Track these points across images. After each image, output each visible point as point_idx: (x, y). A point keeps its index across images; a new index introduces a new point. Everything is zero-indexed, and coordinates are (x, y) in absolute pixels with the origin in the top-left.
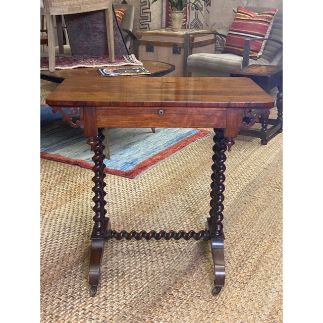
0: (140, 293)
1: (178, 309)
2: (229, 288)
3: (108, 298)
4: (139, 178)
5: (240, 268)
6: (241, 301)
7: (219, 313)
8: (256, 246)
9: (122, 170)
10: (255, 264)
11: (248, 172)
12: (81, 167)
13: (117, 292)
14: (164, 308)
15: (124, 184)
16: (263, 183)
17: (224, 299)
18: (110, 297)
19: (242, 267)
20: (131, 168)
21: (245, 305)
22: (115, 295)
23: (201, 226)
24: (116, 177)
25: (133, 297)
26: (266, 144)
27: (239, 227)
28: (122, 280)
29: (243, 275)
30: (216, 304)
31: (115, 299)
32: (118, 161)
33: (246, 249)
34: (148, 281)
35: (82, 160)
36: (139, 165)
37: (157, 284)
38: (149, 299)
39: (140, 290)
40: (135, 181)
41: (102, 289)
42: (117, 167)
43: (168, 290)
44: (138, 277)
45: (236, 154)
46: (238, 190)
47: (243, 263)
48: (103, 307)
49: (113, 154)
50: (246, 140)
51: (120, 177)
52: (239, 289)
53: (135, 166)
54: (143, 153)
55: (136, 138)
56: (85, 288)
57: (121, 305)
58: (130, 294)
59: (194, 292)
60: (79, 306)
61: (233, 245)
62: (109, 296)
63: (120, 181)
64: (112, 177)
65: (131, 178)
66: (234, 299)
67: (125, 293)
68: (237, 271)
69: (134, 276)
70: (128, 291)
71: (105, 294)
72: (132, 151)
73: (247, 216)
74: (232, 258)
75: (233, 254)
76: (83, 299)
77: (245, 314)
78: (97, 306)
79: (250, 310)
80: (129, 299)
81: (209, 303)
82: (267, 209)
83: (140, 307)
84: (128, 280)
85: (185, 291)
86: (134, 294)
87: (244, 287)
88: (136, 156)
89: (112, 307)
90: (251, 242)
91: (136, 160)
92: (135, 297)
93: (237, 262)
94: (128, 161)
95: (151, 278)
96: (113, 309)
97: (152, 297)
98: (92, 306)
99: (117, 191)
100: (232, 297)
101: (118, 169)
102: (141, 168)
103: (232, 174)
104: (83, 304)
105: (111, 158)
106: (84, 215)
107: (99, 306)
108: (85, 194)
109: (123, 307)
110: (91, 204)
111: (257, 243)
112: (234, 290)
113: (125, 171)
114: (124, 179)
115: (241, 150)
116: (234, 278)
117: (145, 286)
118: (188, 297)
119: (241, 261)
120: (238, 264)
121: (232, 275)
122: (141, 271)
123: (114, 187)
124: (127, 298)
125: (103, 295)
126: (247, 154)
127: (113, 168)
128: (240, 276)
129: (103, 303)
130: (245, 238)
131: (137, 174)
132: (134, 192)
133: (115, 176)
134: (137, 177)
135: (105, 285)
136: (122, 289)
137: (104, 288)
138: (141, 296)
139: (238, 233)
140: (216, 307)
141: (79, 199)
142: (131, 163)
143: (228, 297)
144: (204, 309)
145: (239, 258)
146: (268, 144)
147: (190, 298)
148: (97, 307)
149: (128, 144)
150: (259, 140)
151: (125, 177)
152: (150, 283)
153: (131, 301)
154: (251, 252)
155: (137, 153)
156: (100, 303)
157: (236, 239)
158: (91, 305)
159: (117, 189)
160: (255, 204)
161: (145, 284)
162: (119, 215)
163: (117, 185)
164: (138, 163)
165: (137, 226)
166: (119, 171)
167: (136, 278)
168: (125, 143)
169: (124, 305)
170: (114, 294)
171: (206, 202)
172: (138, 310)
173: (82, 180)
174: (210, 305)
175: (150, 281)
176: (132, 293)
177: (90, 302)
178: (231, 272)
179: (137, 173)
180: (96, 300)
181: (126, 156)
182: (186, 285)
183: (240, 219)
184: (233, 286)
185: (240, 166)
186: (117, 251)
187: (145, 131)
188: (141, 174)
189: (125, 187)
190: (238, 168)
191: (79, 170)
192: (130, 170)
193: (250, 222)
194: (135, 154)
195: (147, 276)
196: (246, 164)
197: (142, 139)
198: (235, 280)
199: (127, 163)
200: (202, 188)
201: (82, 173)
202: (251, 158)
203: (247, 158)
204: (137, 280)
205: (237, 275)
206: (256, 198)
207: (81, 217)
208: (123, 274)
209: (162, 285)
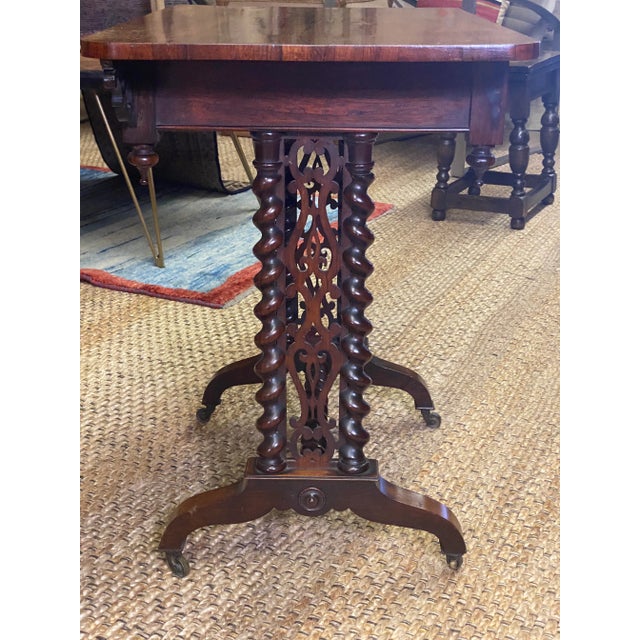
0: (254, 585)
1: (359, 627)
2: (486, 561)
3: (168, 604)
4: (236, 307)
5: (507, 510)
6: (525, 595)
7: (471, 633)
8: (539, 452)
9: (195, 289)
10: (544, 499)
11: (490, 287)
12: (94, 285)
13: (190, 585)
14: (321, 623)
15: (200, 321)
16: (529, 310)
17: (478, 594)
18: (173, 599)
19: (513, 506)
20: (215, 284)
21: (537, 607)
22: (186, 595)
23: (394, 411)
24: (180, 305)
25: (236, 597)
26: (522, 228)
27: (489, 410)
28: (204, 552)
29: (518, 527)
30: (460, 607)
31: (186, 607)
32: (183, 270)
33: (514, 463)
34: (273, 554)
35: (95, 270)
36: (234, 278)
37: (298, 558)
38: (278, 602)
39: (253, 579)
40: (226, 312)
41: (149, 580)
42: (181, 282)
43: (326, 574)
44: (246, 542)
45: (457, 251)
46: (473, 326)
47: (513, 497)
48: (154, 628)
49: (170, 257)
50: (475, 222)
51: (190, 306)
52: (514, 564)
53: (224, 279)
54: (241, 252)
55: (224, 222)
56: (103, 578)
57: (204, 622)
58: (227, 590)
59: (397, 576)
60: (88, 630)
61: (482, 452)
62: (169, 599)
63: (190, 313)
64: (170, 306)
65: (216, 308)
66: (505, 591)
67: (212, 587)
68: (500, 518)
69: (236, 541)
70: (221, 581)
71: (157, 593)
72: (216, 249)
73: (505, 384)
74: (483, 485)
75: (483, 474)
76: (98, 609)
77: (541, 631)
78: (137, 627)
79: (551, 620)
80: (224, 604)
81: (440, 606)
82: (550, 366)
83: (256, 623)
84: (220, 552)
85: (373, 576)
86: (238, 588)
87: (526, 559)
88: (227, 259)
89: (179, 628)
90: (526, 444)
91: (227, 267)
92: (241, 598)
93: (496, 495)
94: (209, 269)
95: (281, 545)
96: (182, 634)
97: (286, 594)
98: (123, 628)
99: (184, 337)
100: (500, 587)
101: (185, 288)
102: (238, 284)
103: (453, 292)
104: (97, 622)
105: (166, 264)
106: (102, 394)
107: (143, 626)
108: (103, 344)
109: (208, 626)
110: (118, 368)
111: (540, 445)
112: (502, 569)
113: (200, 291)
114: (198, 309)
115: (467, 241)
116: (496, 535)
117: (264, 566)
118: (383, 591)
119: (507, 492)
120: (500, 499)
121: (490, 528)
122: (253, 526)
123: (174, 329)
124: (220, 602)
125: (152, 597)
126: (482, 249)
127: (172, 286)
128: (511, 531)
129: (152, 619)
130: (508, 434)
131: (230, 296)
132: (224, 338)
133: (178, 303)
134: (229, 304)
135: (158, 570)
136: (204, 576)
137: (155, 576)
138: (255, 594)
139: (488, 424)
140: (460, 616)
141: (89, 356)
142: (215, 274)
143: (489, 586)
144: (429, 623)
145: (502, 485)
146: (527, 229)
147: (388, 594)
148: (136, 632)
149: (206, 235)
150: (507, 218)
151: (202, 305)
152: (279, 556)
153: (230, 610)
154: (529, 467)
155: (227, 252)
156: (146, 617)
157: (487, 438)
158: (120, 624)
159: (183, 331)
160: (520, 356)
161: (265, 561)
162: (191, 390)
163: (182, 323)
164: (231, 273)
165: (235, 416)
166: (186, 291)
167: (241, 545)
168: (198, 231)
169: (213, 622)
170: (183, 591)
171: (402, 356)
172: (250, 634)
173: (97, 313)
174: (442, 611)
175: (279, 552)
176: (233, 587)
177: (117, 617)
178: (485, 521)
179: (231, 294)
180: (134, 610)
181: (201, 259)
182: (373, 558)
183: (489, 391)
184: (498, 558)
185: (470, 275)
186: (186, 478)
187: (243, 207)
188: (240, 296)
189: (202, 327)
190: (465, 279)
191: (90, 293)
192: (212, 290)
193: (514, 398)
194: (223, 255)
195: (269, 538)
196: (482, 270)
197: (236, 224)
198: (501, 541)
199: (204, 274)
200: (388, 323)
201: (98, 300)
202: (494, 257)
203: (483, 258)
204: (243, 552)
205: (504, 528)
206: (519, 342)
207: (92, 400)
208: (204, 538)
209: (311, 562)
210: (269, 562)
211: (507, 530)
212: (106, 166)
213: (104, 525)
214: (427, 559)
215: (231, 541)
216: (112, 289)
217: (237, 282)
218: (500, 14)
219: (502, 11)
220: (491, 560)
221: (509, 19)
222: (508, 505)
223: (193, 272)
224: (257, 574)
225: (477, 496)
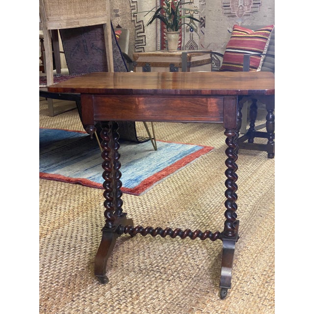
2: (258, 306)
4: (145, 195)
5: (267, 284)
9: (127, 187)
11: (259, 185)
12: (83, 185)
15: (130, 201)
19: (270, 283)
20: (136, 185)
26: (273, 158)
27: (258, 241)
28: (137, 301)
33: (270, 264)
34: (166, 302)
35: (83, 179)
36: (144, 181)
37: (177, 304)
39: (159, 313)
40: (141, 197)
43: (190, 311)
44: (155, 297)
45: (243, 168)
46: (251, 203)
47: (269, 279)
50: (252, 155)
52: (270, 307)
53: (140, 182)
54: (147, 170)
55: (138, 156)
61: (256, 259)
63: (126, 198)
65: (136, 195)
68: (264, 288)
69: (150, 297)
72: (135, 168)
73: (265, 229)
74: (256, 273)
75: (256, 269)
84: (144, 301)
85: (209, 311)
88: (140, 173)
91: (141, 177)
93: (262, 278)
94: (133, 178)
95: (170, 299)
101: (123, 186)
102: (146, 184)
106: (90, 234)
108: (89, 212)
110: (96, 222)
112: (264, 309)
113: (129, 188)
114: (129, 196)
115: (248, 164)
116: (262, 295)
117: (163, 308)
119: (266, 277)
120: (264, 280)
121: (259, 292)
122: (158, 291)
126: (255, 167)
130: (267, 252)
131: (143, 190)
132: (141, 209)
134: (143, 193)
136: (138, 311)
139: (258, 247)
141: (83, 217)
142: (136, 180)
145: (264, 274)
149: (131, 162)
150: (265, 153)
151: (130, 194)
155: (140, 170)
157: (258, 253)
160: (272, 217)
161: (163, 306)
164: (143, 179)
166: (123, 188)
167: (152, 299)
168: (127, 160)
171: (219, 216)
173: (85, 198)
175: (169, 301)
178: (257, 289)
179: (143, 189)
181: (129, 173)
182: (209, 304)
183: (259, 232)
184: (263, 305)
185: (249, 179)
186: (128, 270)
187: (147, 149)
188: (147, 190)
189: (131, 204)
190: (247, 181)
191: (81, 189)
192: (135, 187)
193: (270, 236)
194: (138, 171)
195: (164, 296)
196: (255, 177)
197: (144, 157)
198: (264, 297)
199: (131, 180)
200: (213, 202)
201: (85, 192)
202: (260, 171)
203: (255, 172)
204: (154, 301)
205: (265, 292)
206: (272, 210)
207: (86, 236)
208: (137, 296)
209: (183, 306)
210: (165, 306)
211: (267, 293)
212: (84, 130)
213: (95, 290)
214: (232, 305)
215: (148, 297)
216: (90, 187)
217: (145, 183)
218: (261, 61)
219: (262, 60)
220: (260, 305)
221: (265, 63)
222: (267, 282)
223: (126, 179)
224: (160, 311)
225: (253, 278)
